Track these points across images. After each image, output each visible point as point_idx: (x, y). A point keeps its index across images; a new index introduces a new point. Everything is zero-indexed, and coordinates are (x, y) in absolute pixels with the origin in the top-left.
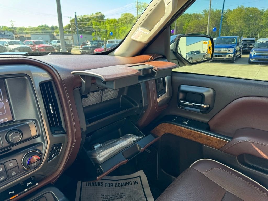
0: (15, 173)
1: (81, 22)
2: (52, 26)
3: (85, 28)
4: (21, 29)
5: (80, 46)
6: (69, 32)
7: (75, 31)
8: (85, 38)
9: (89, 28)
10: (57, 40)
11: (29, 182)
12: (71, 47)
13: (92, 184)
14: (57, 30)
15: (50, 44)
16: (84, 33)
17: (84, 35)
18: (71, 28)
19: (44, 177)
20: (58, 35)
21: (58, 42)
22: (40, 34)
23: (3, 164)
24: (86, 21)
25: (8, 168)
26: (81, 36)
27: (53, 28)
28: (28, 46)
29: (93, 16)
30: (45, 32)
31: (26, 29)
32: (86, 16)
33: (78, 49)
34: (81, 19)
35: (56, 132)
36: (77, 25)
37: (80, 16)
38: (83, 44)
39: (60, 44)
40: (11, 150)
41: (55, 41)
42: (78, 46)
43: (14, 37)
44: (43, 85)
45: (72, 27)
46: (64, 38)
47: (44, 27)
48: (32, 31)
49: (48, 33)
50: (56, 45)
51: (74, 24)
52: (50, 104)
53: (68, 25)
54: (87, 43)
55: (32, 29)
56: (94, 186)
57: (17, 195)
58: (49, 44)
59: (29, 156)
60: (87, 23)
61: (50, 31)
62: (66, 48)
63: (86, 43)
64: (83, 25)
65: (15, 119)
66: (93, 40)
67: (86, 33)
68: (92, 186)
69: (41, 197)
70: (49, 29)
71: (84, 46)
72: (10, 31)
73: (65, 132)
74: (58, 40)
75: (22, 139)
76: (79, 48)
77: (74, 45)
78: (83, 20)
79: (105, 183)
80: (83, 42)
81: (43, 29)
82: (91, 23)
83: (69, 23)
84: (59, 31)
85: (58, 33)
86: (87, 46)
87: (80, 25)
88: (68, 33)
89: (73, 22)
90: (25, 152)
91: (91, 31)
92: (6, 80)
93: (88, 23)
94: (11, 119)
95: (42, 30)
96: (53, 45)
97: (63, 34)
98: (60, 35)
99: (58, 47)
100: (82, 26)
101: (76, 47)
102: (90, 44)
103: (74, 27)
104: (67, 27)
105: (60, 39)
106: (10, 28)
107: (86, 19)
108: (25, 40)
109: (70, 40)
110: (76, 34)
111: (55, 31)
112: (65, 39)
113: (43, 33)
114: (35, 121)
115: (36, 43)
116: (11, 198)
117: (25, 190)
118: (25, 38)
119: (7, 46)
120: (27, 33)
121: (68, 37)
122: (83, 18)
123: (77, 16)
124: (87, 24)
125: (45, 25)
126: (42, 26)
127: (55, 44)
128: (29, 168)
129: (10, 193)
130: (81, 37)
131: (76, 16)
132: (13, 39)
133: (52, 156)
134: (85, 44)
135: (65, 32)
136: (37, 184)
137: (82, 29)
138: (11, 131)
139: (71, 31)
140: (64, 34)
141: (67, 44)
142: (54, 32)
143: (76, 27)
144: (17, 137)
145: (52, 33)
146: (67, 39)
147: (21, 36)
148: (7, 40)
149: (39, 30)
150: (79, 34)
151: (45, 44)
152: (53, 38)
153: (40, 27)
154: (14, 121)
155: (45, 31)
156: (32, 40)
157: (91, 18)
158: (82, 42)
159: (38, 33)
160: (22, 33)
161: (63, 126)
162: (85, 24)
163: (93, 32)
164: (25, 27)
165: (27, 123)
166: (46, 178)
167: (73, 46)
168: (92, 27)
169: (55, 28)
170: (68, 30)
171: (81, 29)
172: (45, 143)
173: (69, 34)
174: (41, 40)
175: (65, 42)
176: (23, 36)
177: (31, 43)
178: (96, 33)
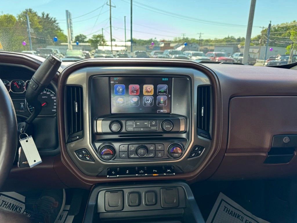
0: (161, 156)
1: (275, 33)
2: (239, 38)
3: (279, 39)
4: (207, 41)
5: (266, 61)
6: (257, 44)
7: (264, 43)
8: (276, 51)
9: (284, 39)
10: (239, 53)
11: (168, 169)
12: (254, 62)
13: (231, 212)
14: (243, 42)
15: (232, 56)
16: (276, 45)
17: (274, 47)
18: (260, 40)
19: (182, 172)
20: (242, 47)
21: (241, 55)
22: (224, 46)
23: (154, 144)
24: (282, 31)
25: (157, 149)
26: (270, 48)
27: (239, 40)
28: (209, 58)
29: (294, 24)
30: (229, 45)
31: (211, 41)
32: (283, 25)
33: (262, 64)
34: (277, 28)
35: (201, 134)
36: (270, 36)
37: (276, 25)
38: (271, 59)
39: (243, 57)
40: (162, 136)
41: (238, 54)
42: (264, 61)
43: (199, 49)
44: (201, 88)
45: (262, 39)
46: (249, 50)
47: (230, 39)
48: (217, 43)
49: (233, 46)
50: (237, 59)
51: (266, 35)
52: (203, 107)
53: (258, 36)
54: (277, 57)
55: (217, 41)
56: (232, 215)
57: (158, 175)
58: (230, 57)
59: (173, 146)
60: (283, 33)
61: (235, 43)
62: (248, 63)
63: (275, 57)
64: (277, 36)
65: (172, 112)
66: (285, 54)
67: (279, 45)
68: (230, 214)
69: (175, 187)
70: (235, 41)
71: (272, 61)
72: (197, 43)
73: (211, 138)
74: (241, 53)
75: (172, 130)
76: (264, 64)
77: (259, 59)
78: (279, 30)
79: (246, 220)
80: (272, 56)
81: (229, 40)
82: (290, 33)
83: (260, 34)
84: (245, 43)
85: (243, 46)
86: (276, 61)
87: (273, 36)
88: (255, 46)
89: (265, 33)
90: (172, 142)
91: (286, 43)
92: (173, 78)
93: (285, 33)
94: (169, 111)
95: (227, 42)
96: (235, 59)
97: (248, 47)
98: (244, 47)
99: (240, 61)
100: (275, 36)
101: (261, 62)
102: (280, 59)
103: (265, 38)
104: (256, 38)
105: (244, 52)
106: (197, 40)
107: (283, 28)
108: (208, 51)
109: (256, 53)
110: (264, 46)
111: (241, 43)
112: (250, 52)
113: (228, 45)
114: (186, 118)
115: (217, 55)
116: (154, 175)
117: (164, 174)
118: (208, 50)
119: (191, 57)
120: (211, 45)
121: (254, 49)
122: (279, 27)
123: (272, 25)
124: (283, 35)
125: (232, 37)
126: (229, 38)
127: (237, 57)
128: (172, 156)
129: (154, 171)
130: (271, 50)
131: (270, 25)
132: (197, 51)
133: (193, 155)
134: (274, 59)
135: (251, 44)
136: (174, 174)
137: (275, 40)
138: (166, 120)
139: (260, 43)
140: (251, 47)
141: (251, 58)
142: (239, 44)
143: (267, 38)
144: (169, 126)
145: (237, 46)
146: (253, 53)
147: (205, 48)
148: (191, 52)
149: (225, 42)
150: (268, 47)
151: (227, 56)
152: (237, 50)
153: (226, 38)
154: (170, 114)
155: (229, 43)
156: (214, 53)
157: (290, 27)
158: (270, 56)
159: (223, 45)
160: (207, 45)
161: (210, 132)
162: (280, 34)
163: (290, 44)
164: (211, 39)
165: (179, 118)
166: (183, 173)
167: (257, 60)
168: (289, 38)
169: (241, 40)
170: (256, 41)
171: (273, 41)
172: (189, 140)
173: (257, 46)
174: (223, 53)
175: (249, 55)
176: (207, 48)
177: (212, 55)
178: (292, 46)
